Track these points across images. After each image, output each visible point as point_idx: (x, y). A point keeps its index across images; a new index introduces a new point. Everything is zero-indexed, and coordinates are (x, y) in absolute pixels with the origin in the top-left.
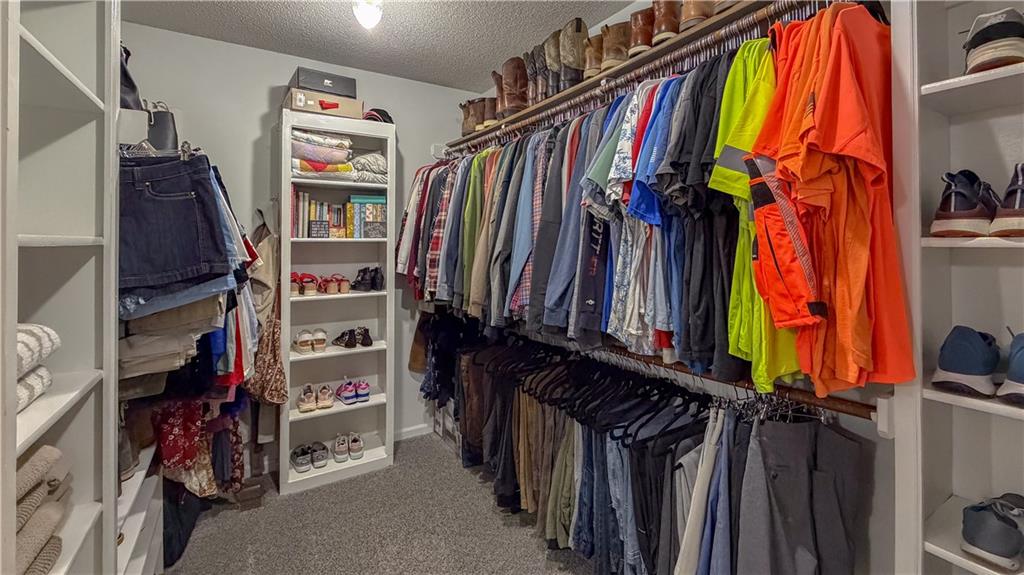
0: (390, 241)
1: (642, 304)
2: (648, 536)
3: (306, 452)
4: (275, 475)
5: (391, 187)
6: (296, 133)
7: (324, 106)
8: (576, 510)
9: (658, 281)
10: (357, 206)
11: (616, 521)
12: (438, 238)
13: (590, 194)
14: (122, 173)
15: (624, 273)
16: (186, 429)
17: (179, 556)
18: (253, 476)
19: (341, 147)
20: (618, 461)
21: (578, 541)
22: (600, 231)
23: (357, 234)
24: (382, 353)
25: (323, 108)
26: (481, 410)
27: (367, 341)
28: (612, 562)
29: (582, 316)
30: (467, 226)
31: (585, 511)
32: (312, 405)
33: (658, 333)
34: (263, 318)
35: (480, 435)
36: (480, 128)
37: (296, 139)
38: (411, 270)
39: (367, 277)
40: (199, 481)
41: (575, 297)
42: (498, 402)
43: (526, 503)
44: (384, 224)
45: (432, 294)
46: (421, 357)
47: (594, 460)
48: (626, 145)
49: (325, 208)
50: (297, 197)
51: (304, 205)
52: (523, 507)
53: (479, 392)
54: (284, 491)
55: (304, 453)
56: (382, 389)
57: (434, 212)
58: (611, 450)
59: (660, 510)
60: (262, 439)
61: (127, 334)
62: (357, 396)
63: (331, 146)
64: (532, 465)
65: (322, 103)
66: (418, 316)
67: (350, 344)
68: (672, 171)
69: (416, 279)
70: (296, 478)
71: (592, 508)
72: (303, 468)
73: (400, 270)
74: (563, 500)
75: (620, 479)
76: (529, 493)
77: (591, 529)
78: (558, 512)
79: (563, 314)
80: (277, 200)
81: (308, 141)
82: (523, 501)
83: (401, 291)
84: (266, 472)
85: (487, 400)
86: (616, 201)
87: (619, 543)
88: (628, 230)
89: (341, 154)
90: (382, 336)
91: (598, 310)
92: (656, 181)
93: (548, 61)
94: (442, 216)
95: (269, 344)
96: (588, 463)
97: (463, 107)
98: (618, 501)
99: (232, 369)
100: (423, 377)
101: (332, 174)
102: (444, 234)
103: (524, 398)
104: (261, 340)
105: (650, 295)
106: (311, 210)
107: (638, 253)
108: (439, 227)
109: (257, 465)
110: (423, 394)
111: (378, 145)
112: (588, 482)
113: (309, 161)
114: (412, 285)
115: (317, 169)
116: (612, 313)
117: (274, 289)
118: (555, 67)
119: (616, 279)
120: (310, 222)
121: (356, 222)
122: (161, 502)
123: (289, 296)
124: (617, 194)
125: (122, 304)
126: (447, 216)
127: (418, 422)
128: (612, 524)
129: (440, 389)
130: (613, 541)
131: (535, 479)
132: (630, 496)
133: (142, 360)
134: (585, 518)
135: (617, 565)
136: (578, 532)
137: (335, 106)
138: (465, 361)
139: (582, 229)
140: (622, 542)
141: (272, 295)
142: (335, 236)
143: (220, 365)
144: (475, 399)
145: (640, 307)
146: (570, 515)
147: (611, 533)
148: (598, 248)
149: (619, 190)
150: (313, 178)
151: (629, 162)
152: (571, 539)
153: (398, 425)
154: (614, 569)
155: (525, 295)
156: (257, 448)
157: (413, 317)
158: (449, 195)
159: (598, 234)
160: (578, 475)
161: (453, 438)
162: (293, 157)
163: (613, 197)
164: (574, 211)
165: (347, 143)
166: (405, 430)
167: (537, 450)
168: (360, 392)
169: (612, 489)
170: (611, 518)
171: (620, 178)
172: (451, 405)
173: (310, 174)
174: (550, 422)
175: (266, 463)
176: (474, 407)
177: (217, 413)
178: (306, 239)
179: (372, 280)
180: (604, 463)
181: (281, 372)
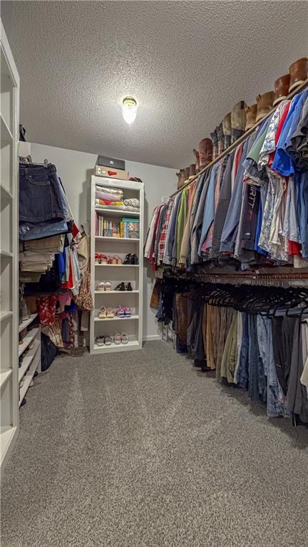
0: (141, 240)
1: (281, 228)
2: (283, 369)
3: (102, 338)
4: (88, 348)
5: (141, 214)
6: (98, 187)
7: (110, 173)
8: (238, 362)
9: (291, 213)
10: (125, 223)
11: (262, 365)
12: (164, 234)
13: (248, 171)
14: (20, 171)
15: (269, 212)
16: (50, 309)
17: (47, 368)
18: (79, 346)
19: (117, 193)
20: (264, 330)
21: (239, 378)
22: (254, 196)
23: (125, 236)
24: (137, 294)
25: (110, 175)
26: (186, 321)
27: (130, 288)
28: (260, 388)
29: (243, 241)
30: (179, 225)
31: (244, 360)
32: (105, 316)
33: (292, 243)
34: (83, 272)
35: (186, 332)
36: (187, 182)
37: (97, 190)
38: (151, 255)
39: (130, 258)
40: (56, 338)
41: (239, 234)
42: (195, 316)
43: (210, 364)
44: (138, 232)
45: (161, 262)
46: (156, 301)
47: (249, 332)
48: (271, 135)
49: (111, 224)
50: (98, 218)
51: (101, 222)
52: (208, 366)
53: (185, 312)
54: (92, 353)
55: (101, 338)
56: (137, 314)
57: (163, 222)
58: (260, 325)
59: (290, 353)
60: (83, 329)
61: (24, 250)
62: (125, 314)
63: (113, 193)
64: (214, 343)
65: (109, 172)
66: (155, 282)
67: (122, 289)
68: (302, 134)
69: (154, 259)
70: (97, 348)
71: (247, 360)
72: (100, 344)
73: (146, 256)
74: (231, 358)
75: (265, 341)
76: (212, 360)
77: (247, 372)
78: (228, 364)
79: (231, 245)
80: (89, 221)
81: (103, 191)
82: (208, 362)
83: (146, 269)
84: (84, 345)
85: (189, 315)
86: (264, 167)
87: (264, 378)
88: (272, 186)
89: (118, 197)
90: (137, 289)
91: (253, 238)
92: (291, 144)
93: (224, 130)
94: (166, 223)
95: (85, 284)
96: (246, 335)
97: (177, 174)
98: (264, 353)
99: (68, 280)
100: (156, 311)
101: (114, 206)
102: (167, 232)
103: (209, 308)
104: (82, 283)
105: (286, 220)
106: (105, 225)
107: (278, 200)
108: (165, 228)
109: (80, 341)
110: (157, 319)
111: (135, 194)
112: (246, 345)
113: (104, 200)
114: (151, 263)
115: (107, 204)
116: (261, 233)
117: (88, 259)
118: (228, 133)
119: (264, 214)
120: (104, 230)
121: (125, 231)
122: (40, 342)
123: (94, 263)
124: (265, 161)
125: (21, 229)
126: (169, 223)
127: (154, 333)
128: (260, 368)
129: (166, 316)
130: (261, 377)
131: (215, 351)
132: (272, 349)
133: (29, 263)
134: (244, 364)
135: (263, 390)
136: (239, 374)
137: (115, 174)
138: (178, 296)
139: (243, 198)
140: (266, 377)
141: (87, 262)
142: (115, 237)
143: (63, 279)
144: (183, 316)
145: (279, 230)
146: (235, 366)
147: (259, 372)
148: (253, 205)
149: (267, 159)
150: (105, 209)
151: (273, 142)
152: (235, 378)
153: (145, 333)
154: (261, 392)
155: (209, 243)
156: (81, 333)
157: (152, 282)
158: (170, 213)
159: (253, 197)
160: (239, 343)
161: (172, 340)
162: (96, 198)
163: (263, 164)
164: (238, 189)
165: (121, 192)
166: (148, 336)
167: (216, 336)
168: (127, 312)
169: (260, 346)
170: (259, 364)
171: (268, 151)
172: (171, 325)
173: (104, 206)
174: (223, 318)
175: (84, 342)
176: (183, 320)
177: (63, 310)
178: (102, 237)
179: (132, 260)
180: (255, 334)
181: (90, 296)
